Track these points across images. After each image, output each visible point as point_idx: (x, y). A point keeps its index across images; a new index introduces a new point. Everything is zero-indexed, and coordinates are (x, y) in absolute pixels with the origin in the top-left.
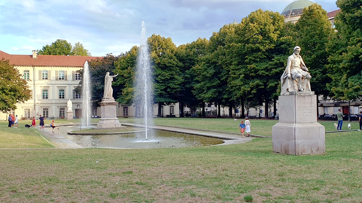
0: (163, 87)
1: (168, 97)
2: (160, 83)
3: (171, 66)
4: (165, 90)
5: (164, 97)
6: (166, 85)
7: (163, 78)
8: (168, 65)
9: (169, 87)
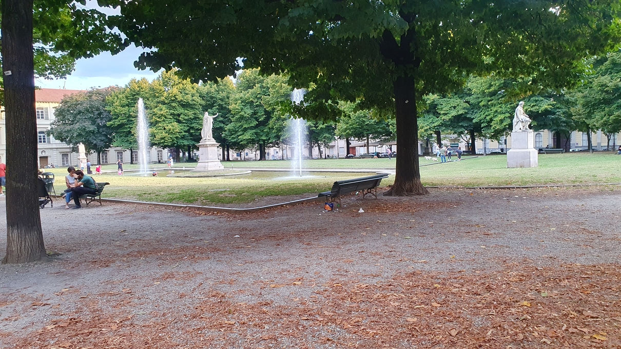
0: (187, 128)
1: (191, 139)
2: (184, 123)
3: (195, 105)
4: (188, 131)
5: (187, 139)
6: (188, 126)
7: (186, 118)
8: (191, 102)
9: (192, 128)
